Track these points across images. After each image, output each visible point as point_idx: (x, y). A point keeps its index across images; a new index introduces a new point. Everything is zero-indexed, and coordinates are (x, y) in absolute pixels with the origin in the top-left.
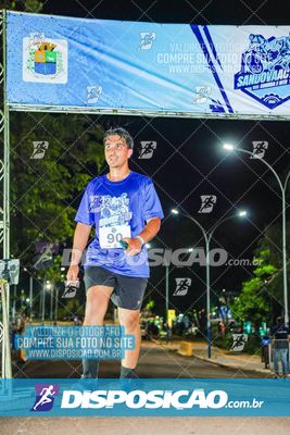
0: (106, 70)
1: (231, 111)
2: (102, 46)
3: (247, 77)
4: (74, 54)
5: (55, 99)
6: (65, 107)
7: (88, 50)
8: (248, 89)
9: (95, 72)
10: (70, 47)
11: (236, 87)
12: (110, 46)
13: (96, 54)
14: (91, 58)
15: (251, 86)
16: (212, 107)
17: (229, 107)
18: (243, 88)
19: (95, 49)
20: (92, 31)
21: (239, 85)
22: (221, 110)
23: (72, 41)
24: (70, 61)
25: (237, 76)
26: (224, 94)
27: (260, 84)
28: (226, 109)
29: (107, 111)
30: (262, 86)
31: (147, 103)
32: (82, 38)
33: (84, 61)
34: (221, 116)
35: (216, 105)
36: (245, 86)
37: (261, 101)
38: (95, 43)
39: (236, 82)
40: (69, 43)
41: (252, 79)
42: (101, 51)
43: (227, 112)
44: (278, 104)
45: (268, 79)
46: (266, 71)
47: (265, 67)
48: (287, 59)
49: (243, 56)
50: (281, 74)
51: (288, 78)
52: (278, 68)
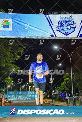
0: (22, 27)
1: (56, 37)
2: (21, 20)
3: (60, 28)
4: (14, 23)
5: (9, 35)
6: (12, 37)
7: (17, 22)
8: (60, 31)
9: (20, 27)
10: (13, 21)
11: (57, 30)
12: (24, 20)
13: (19, 23)
14: (18, 24)
15: (61, 30)
16: (51, 36)
17: (55, 35)
18: (59, 31)
19: (19, 21)
20: (18, 17)
22: (53, 36)
23: (13, 20)
24: (13, 24)
25: (57, 27)
26: (54, 32)
28: (55, 36)
29: (23, 37)
30: (64, 30)
31: (34, 35)
32: (15, 19)
33: (16, 24)
34: (53, 38)
35: (52, 35)
37: (64, 34)
38: (19, 20)
40: (12, 20)
41: (61, 28)
42: (21, 22)
43: (55, 37)
44: (68, 34)
45: (66, 28)
46: (65, 26)
47: (64, 25)
48: (70, 23)
49: (59, 22)
50: (69, 27)
51: (71, 28)
52: (68, 25)
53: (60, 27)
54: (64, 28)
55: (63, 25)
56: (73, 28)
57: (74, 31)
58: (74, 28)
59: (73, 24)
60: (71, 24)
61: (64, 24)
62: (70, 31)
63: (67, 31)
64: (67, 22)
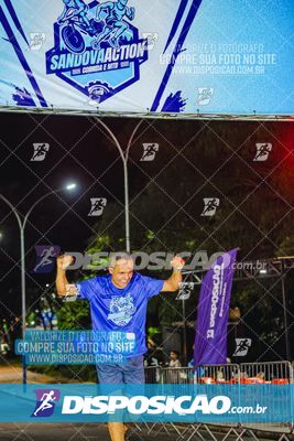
1: (44, 104)
3: (63, 56)
8: (67, 74)
11: (49, 71)
15: (70, 69)
16: (16, 98)
17: (41, 98)
18: (59, 72)
21: (52, 68)
22: (30, 102)
25: (49, 54)
26: (32, 80)
27: (81, 67)
28: (36, 100)
30: (85, 70)
35: (21, 96)
36: (62, 70)
37: (85, 91)
39: (49, 63)
41: (70, 60)
43: (39, 106)
44: (107, 96)
45: (94, 60)
46: (89, 49)
47: (87, 45)
48: (116, 34)
49: (56, 27)
50: (110, 55)
51: (119, 61)
52: (105, 46)
53: (66, 52)
54: (83, 58)
55: (77, 45)
56: (130, 60)
57: (137, 77)
58: (137, 62)
59: (130, 43)
60: (123, 42)
61: (88, 40)
62: (114, 79)
63: (102, 78)
64: (98, 27)
